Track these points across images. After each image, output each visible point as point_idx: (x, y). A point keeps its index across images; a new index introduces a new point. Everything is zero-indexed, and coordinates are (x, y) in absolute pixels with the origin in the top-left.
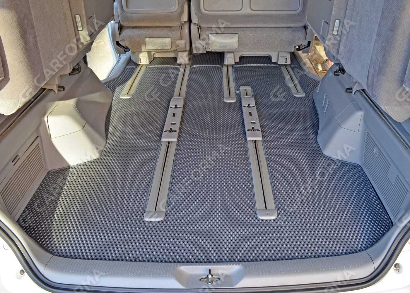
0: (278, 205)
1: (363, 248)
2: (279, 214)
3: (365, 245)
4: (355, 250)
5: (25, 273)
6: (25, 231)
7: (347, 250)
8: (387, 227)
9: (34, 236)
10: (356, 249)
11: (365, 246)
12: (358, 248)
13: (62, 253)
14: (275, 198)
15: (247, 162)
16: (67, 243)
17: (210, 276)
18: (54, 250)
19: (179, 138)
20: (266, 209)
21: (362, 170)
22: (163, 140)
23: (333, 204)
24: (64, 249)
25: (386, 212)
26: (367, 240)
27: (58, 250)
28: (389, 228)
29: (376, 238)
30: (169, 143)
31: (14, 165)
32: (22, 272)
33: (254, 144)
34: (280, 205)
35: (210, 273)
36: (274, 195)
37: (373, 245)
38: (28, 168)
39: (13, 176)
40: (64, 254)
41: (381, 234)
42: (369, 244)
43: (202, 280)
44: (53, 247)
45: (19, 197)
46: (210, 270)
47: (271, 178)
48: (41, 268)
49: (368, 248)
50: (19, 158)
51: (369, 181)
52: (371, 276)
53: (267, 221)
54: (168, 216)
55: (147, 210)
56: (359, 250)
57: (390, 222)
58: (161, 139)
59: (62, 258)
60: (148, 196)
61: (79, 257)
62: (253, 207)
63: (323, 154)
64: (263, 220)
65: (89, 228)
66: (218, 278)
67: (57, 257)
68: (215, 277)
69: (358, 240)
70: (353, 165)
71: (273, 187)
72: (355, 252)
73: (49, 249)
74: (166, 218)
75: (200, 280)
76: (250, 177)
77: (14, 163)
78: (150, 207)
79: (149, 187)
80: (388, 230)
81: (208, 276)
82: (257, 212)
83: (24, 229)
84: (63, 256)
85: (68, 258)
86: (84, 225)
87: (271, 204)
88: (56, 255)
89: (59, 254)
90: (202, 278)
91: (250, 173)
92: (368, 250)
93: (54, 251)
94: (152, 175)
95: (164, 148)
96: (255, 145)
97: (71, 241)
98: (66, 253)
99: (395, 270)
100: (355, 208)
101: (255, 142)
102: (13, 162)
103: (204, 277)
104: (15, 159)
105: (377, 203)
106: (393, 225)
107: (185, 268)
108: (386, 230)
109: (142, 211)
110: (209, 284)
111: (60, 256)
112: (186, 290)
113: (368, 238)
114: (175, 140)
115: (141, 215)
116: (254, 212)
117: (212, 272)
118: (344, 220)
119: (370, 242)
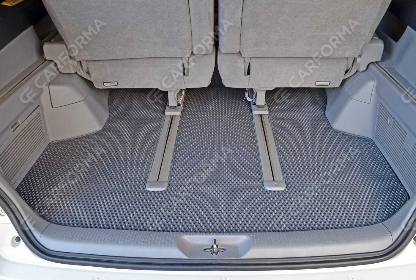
0: (286, 177)
1: (378, 220)
2: (288, 185)
3: (381, 217)
4: (370, 223)
5: (21, 240)
6: (24, 199)
7: (361, 222)
8: (403, 200)
9: (32, 204)
10: (371, 221)
11: (381, 219)
12: (374, 220)
13: (60, 221)
14: (283, 170)
15: (253, 135)
16: (66, 211)
17: (215, 246)
18: (51, 218)
19: (183, 112)
20: (274, 180)
21: (374, 143)
22: (167, 113)
23: (345, 176)
24: (62, 217)
25: (401, 185)
26: (382, 213)
27: (56, 218)
28: (406, 201)
29: (392, 210)
30: (172, 116)
31: (13, 131)
32: (18, 239)
33: (260, 117)
34: (288, 177)
35: (215, 243)
36: (282, 167)
37: (389, 217)
38: (28, 136)
39: (12, 142)
40: (62, 222)
41: (397, 206)
42: (385, 217)
43: (207, 250)
44: (51, 215)
45: (18, 165)
46: (215, 240)
47: (279, 151)
48: (37, 235)
49: (384, 220)
50: (19, 125)
51: (381, 154)
52: (389, 249)
53: (275, 192)
54: (171, 186)
55: (149, 180)
56: (375, 223)
57: (407, 195)
58: (164, 113)
59: (59, 226)
60: (151, 167)
61: (77, 226)
62: (260, 179)
63: (332, 127)
64: (270, 191)
65: (89, 197)
66: (224, 249)
67: (54, 224)
68: (221, 247)
69: (372, 212)
70: (364, 139)
71: (280, 159)
72: (370, 224)
73: (47, 217)
74: (168, 188)
75: (205, 250)
76: (256, 149)
77: (13, 130)
78: (153, 177)
79: (151, 158)
80: (405, 203)
81: (213, 246)
82: (264, 183)
83: (22, 198)
84: (61, 224)
85: (67, 226)
86: (81, 196)
87: (279, 176)
88: (54, 223)
89: (57, 223)
90: (206, 249)
91: (257, 145)
92: (384, 222)
93: (52, 220)
94: (155, 146)
95: (167, 121)
96: (261, 119)
97: (69, 210)
98: (65, 221)
99: (415, 243)
100: (368, 180)
101: (261, 116)
102: (12, 128)
103: (209, 247)
104: (14, 125)
105: (391, 176)
106: (409, 198)
107: (188, 238)
108: (403, 202)
109: (144, 180)
110: (214, 254)
111: (58, 224)
112: (190, 260)
113: (383, 210)
114: (179, 113)
115: (143, 185)
116: (261, 183)
117: (217, 243)
118: (356, 192)
119: (386, 214)
